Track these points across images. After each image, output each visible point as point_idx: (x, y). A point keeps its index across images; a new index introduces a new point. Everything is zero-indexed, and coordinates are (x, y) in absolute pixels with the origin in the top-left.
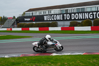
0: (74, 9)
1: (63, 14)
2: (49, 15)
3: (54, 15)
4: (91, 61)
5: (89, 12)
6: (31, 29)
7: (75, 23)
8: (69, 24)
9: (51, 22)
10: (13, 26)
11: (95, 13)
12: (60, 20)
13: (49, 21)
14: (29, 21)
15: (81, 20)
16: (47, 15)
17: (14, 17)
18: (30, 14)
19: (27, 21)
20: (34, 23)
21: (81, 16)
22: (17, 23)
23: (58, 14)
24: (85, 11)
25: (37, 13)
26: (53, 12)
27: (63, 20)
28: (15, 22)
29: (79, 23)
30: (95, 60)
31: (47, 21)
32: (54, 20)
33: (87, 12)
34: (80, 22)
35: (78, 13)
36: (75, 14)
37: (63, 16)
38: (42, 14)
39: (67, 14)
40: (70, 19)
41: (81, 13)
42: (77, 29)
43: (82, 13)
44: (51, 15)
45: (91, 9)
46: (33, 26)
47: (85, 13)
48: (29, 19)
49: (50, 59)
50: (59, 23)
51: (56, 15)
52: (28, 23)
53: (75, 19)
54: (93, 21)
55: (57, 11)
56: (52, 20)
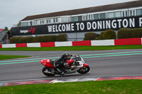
0: (91, 16)
1: (75, 23)
2: (55, 24)
3: (62, 24)
4: (104, 91)
5: (111, 20)
6: (29, 45)
7: (91, 36)
8: (84, 37)
9: (57, 35)
10: (4, 41)
11: (120, 21)
12: (71, 32)
13: (56, 33)
14: (26, 34)
15: (100, 30)
16: (52, 25)
17: (6, 28)
18: (28, 23)
19: (23, 34)
20: (34, 36)
21: (100, 25)
22: (9, 37)
23: (68, 23)
24: (107, 17)
25: (38, 22)
26: (60, 19)
27: (76, 31)
28: (6, 36)
29: (98, 35)
30: (109, 89)
31: (52, 33)
32: (62, 32)
33: (108, 20)
34: (99, 33)
35: (96, 21)
36: (91, 22)
37: (75, 26)
38: (45, 23)
39: (80, 22)
40: (86, 30)
41: (99, 20)
42: (94, 43)
43: (102, 20)
44: (58, 25)
45: (114, 15)
46: (32, 41)
47: (105, 20)
48: (27, 31)
49: (46, 88)
50: (69, 35)
51: (65, 24)
52: (24, 36)
53: (92, 30)
54: (116, 32)
55: (66, 18)
56: (59, 32)
